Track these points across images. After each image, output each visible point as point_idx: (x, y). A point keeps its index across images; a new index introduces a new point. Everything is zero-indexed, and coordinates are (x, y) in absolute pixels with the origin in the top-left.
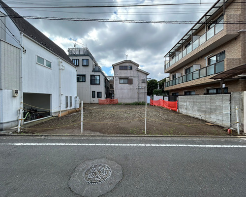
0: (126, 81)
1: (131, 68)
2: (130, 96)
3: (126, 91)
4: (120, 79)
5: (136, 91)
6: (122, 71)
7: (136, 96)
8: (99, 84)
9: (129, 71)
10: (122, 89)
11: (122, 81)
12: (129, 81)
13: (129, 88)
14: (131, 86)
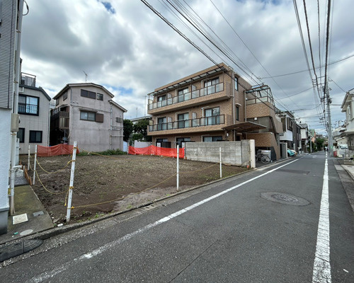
0: (92, 116)
1: (101, 98)
2: (98, 141)
3: (92, 132)
4: (82, 111)
5: (108, 134)
6: (86, 99)
7: (108, 140)
8: (37, 115)
9: (98, 102)
10: (84, 129)
11: (85, 115)
12: (98, 118)
13: (97, 128)
14: (101, 126)
